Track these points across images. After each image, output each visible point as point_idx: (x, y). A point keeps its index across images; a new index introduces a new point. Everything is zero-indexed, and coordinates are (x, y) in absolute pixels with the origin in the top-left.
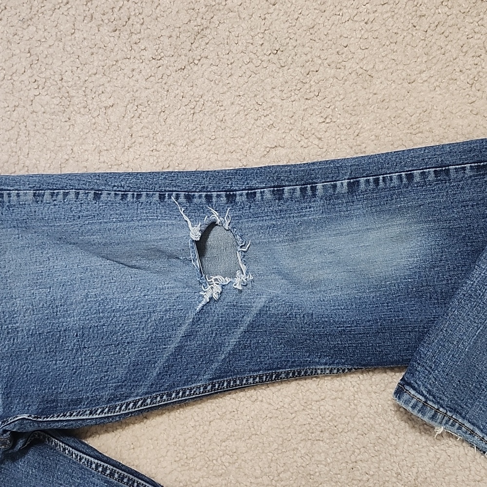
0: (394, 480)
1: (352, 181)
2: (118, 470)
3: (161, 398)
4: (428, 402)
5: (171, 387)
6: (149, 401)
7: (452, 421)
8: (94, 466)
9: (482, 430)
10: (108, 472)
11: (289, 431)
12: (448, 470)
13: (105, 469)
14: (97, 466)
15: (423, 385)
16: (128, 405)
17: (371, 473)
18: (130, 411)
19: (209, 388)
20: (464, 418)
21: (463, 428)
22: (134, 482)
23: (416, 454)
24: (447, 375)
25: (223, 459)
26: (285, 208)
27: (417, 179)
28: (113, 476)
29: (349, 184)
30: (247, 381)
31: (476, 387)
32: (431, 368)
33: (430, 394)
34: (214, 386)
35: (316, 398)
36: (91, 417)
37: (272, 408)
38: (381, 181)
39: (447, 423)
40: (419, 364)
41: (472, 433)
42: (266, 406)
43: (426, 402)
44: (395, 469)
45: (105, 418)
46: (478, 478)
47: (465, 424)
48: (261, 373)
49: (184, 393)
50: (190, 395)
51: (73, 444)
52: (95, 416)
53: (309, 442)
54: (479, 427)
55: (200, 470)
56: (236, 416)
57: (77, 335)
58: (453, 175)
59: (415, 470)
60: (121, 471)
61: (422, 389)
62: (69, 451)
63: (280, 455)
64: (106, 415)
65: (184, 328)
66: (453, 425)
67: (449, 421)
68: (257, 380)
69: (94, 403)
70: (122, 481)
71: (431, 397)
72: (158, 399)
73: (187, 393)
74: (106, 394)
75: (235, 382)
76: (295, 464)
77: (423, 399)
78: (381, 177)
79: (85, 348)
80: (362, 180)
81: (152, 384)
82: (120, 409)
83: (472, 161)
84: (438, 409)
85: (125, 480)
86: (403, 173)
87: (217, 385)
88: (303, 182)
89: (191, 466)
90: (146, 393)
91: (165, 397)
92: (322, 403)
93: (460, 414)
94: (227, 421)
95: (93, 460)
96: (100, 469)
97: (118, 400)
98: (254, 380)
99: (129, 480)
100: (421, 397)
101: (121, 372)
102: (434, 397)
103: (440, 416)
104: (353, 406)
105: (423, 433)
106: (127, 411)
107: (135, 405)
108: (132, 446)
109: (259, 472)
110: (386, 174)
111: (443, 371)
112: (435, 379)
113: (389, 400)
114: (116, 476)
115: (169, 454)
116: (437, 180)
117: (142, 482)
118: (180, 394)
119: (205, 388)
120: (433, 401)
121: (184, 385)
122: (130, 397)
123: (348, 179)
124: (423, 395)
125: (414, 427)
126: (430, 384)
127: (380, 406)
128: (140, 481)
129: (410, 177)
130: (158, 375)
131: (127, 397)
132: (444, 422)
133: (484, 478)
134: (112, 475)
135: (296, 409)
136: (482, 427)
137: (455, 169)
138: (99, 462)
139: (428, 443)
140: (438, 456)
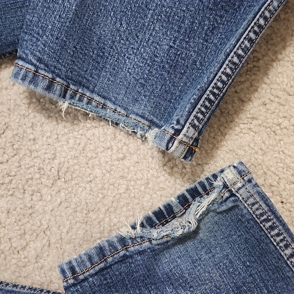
0: (37, 176)
4: (40, 71)
7: (78, 95)
9: (114, 103)
12: (89, 155)
15: (32, 53)
17: (13, 173)
20: (92, 92)
21: (93, 103)
23: (56, 145)
24: (57, 38)
31: (98, 55)
32: (39, 34)
33: (41, 63)
39: (72, 97)
40: (26, 33)
41: (104, 107)
43: (37, 71)
44: (37, 164)
46: (121, 156)
47: (95, 98)
54: (110, 100)
59: (56, 162)
61: (30, 57)
66: (80, 100)
67: (76, 96)
71: (42, 66)
77: (33, 68)
84: (53, 79)
93: (88, 88)
100: (30, 66)
102: (46, 65)
103: (57, 88)
105: (60, 121)
111: (52, 35)
112: (45, 46)
113: (20, 94)
120: (45, 70)
124: (32, 64)
126: (39, 51)
127: (12, 101)
132: (68, 96)
133: (127, 155)
136: (113, 99)
139: (66, 131)
140: (78, 142)
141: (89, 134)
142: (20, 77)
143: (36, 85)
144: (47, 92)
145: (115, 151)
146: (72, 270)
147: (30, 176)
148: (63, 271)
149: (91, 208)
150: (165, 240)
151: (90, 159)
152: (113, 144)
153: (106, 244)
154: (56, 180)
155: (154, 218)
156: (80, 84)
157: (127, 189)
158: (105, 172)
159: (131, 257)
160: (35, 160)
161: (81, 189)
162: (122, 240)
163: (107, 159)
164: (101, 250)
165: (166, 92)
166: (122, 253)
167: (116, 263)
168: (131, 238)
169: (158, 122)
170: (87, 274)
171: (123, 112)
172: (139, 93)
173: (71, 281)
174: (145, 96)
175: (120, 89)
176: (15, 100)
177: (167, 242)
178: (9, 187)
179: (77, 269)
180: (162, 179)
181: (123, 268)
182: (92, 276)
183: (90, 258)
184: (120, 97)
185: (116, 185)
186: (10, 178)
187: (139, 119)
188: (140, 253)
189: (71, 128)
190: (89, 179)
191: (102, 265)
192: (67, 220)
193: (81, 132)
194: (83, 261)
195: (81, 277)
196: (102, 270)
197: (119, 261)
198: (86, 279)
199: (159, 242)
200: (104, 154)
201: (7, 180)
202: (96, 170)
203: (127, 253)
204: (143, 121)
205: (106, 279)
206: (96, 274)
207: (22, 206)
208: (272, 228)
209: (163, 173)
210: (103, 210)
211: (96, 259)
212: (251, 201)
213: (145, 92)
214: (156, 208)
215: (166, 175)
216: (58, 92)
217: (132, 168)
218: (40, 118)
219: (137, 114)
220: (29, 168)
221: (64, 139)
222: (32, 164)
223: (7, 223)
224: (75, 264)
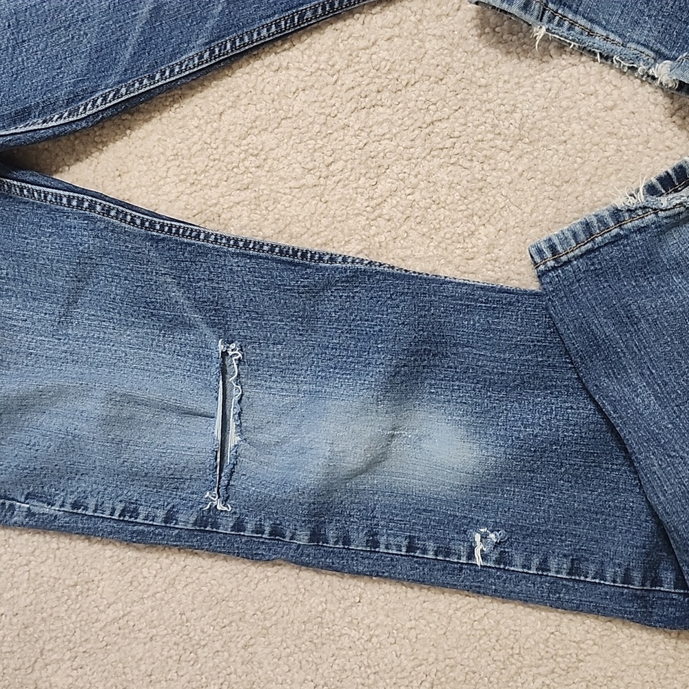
0: (490, 136)
2: (99, 201)
3: (141, 83)
5: (152, 67)
6: (123, 90)
7: (557, 18)
8: (65, 201)
9: (605, 27)
10: (86, 204)
11: (333, 101)
12: (564, 104)
13: (81, 202)
14: (69, 199)
16: (95, 101)
17: (457, 134)
18: (100, 108)
19: (206, 55)
20: (576, 12)
21: (577, 28)
22: (126, 214)
23: (516, 93)
25: (247, 163)
28: (94, 208)
30: (259, 34)
34: (212, 52)
35: (362, 43)
36: (45, 125)
37: (304, 73)
39: (550, 21)
41: (591, 33)
42: (294, 72)
44: (489, 121)
45: (65, 124)
46: (610, 104)
47: (579, 21)
48: (276, 17)
49: (172, 71)
50: (181, 71)
51: (31, 178)
52: (50, 124)
53: (364, 111)
54: (600, 24)
55: (217, 186)
56: (255, 98)
57: (9, 25)
59: (517, 116)
60: (104, 202)
62: (28, 191)
63: (325, 140)
64: (67, 121)
66: (560, 25)
67: (554, 18)
68: (273, 29)
69: (47, 109)
70: (108, 215)
72: (137, 85)
73: (177, 70)
74: (62, 94)
75: (242, 39)
76: (347, 148)
79: (24, 41)
81: (126, 70)
82: (85, 109)
85: (113, 213)
87: (217, 50)
89: (204, 182)
90: (119, 82)
91: (145, 81)
92: (374, 49)
93: (570, 7)
94: (242, 108)
95: (62, 192)
96: (74, 203)
97: (80, 100)
98: (268, 30)
99: (118, 212)
101: (80, 64)
103: (535, 7)
104: (418, 43)
105: (522, 58)
106: (95, 110)
107: (105, 99)
108: (117, 173)
109: (299, 171)
113: (468, 22)
114: (98, 208)
115: (171, 173)
117: (138, 214)
118: (167, 73)
119: (201, 57)
121: (171, 60)
122: (96, 91)
125: (508, 53)
127: (456, 33)
128: (134, 213)
130: (132, 57)
131: (92, 93)
132: (545, 18)
133: (618, 102)
134: (92, 207)
135: (337, 67)
136: (604, 23)
138: (71, 194)
139: (531, 72)
140: (548, 86)
141: (563, 75)
144: (523, 13)
145: (601, 98)
146: (553, 248)
147: (480, 137)
148: (540, 251)
149: (567, 178)
150: (677, 210)
151: (565, 110)
152: (598, 88)
153: (594, 219)
154: (516, 142)
155: (659, 186)
157: (618, 151)
158: (585, 127)
159: (626, 237)
160: (487, 115)
161: (551, 153)
162: (616, 213)
163: (589, 110)
164: (587, 226)
165: (680, 9)
166: (614, 232)
167: (606, 245)
168: (629, 210)
169: (667, 52)
170: (572, 254)
171: (618, 39)
172: (642, 12)
173: (551, 263)
174: (650, 16)
175: (614, 8)
176: (460, 31)
177: (680, 213)
178: (451, 153)
179: (559, 248)
180: (669, 134)
181: (615, 252)
182: (576, 258)
183: (575, 235)
184: (614, 19)
185: (602, 145)
186: (455, 140)
187: (642, 49)
188: (640, 230)
189: (538, 67)
190: (563, 138)
191: (589, 245)
193: (552, 72)
194: (566, 238)
195: (564, 258)
196: (589, 251)
197: (609, 243)
198: (569, 262)
199: (668, 213)
200: (585, 102)
201: (448, 143)
202: (574, 125)
203: (622, 232)
204: (647, 51)
205: (593, 264)
206: (581, 256)
207: (469, 178)
209: (671, 125)
210: (583, 180)
211: (582, 237)
213: (650, 10)
214: (661, 172)
215: (676, 129)
216: (536, 13)
217: (625, 121)
218: (492, 55)
219: (638, 43)
220: (477, 126)
221: (528, 82)
222: (484, 120)
223: (448, 202)
224: (556, 241)
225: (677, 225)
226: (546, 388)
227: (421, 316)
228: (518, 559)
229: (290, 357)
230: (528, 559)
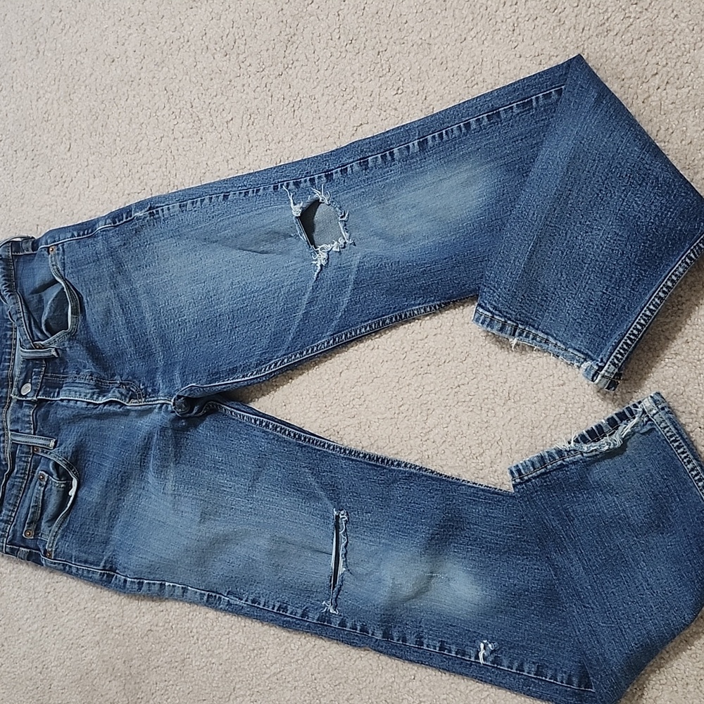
0: (492, 396)
1: (421, 140)
2: (271, 422)
3: (295, 356)
4: (495, 316)
5: (302, 347)
6: (286, 360)
7: (525, 333)
8: (253, 421)
9: (555, 338)
10: (264, 424)
11: (403, 370)
12: (534, 381)
13: (261, 422)
14: (255, 421)
15: (489, 303)
16: (270, 366)
17: (473, 393)
18: (273, 370)
19: (331, 342)
20: (537, 329)
21: (538, 339)
22: (286, 430)
23: (507, 371)
24: (509, 290)
25: (354, 403)
26: (371, 175)
27: (473, 126)
28: (268, 426)
29: (418, 143)
30: (360, 331)
31: (543, 300)
32: (495, 287)
33: (496, 310)
34: (335, 340)
35: (420, 337)
36: (243, 379)
37: (386, 352)
38: (444, 135)
39: (520, 335)
40: (485, 286)
41: (547, 341)
42: (382, 351)
43: (493, 317)
44: (491, 387)
45: (254, 379)
46: (562, 382)
47: (539, 334)
48: (370, 322)
49: (313, 350)
50: (317, 350)
51: (236, 407)
52: (246, 378)
53: (420, 376)
54: (552, 336)
55: (337, 414)
56: (359, 365)
57: (229, 318)
58: (503, 116)
59: (507, 385)
60: (274, 423)
61: (488, 306)
62: (234, 413)
63: (398, 391)
64: (255, 376)
65: (306, 296)
66: (527, 337)
67: (523, 333)
68: (368, 328)
69: (246, 369)
70: (276, 430)
71: (497, 312)
72: (293, 357)
73: (315, 349)
74: (253, 361)
75: (351, 333)
76: (411, 397)
77: (490, 315)
78: (444, 131)
79: (236, 327)
80: (429, 137)
81: (289, 347)
82: (265, 370)
83: (517, 100)
84: (506, 322)
85: (278, 429)
86: (462, 124)
87: (337, 339)
88: (382, 150)
89: (330, 412)
90: (284, 355)
91: (298, 355)
92: (426, 340)
93: (533, 326)
94: (353, 370)
95: (251, 416)
96: (258, 423)
97: (263, 364)
98: (365, 329)
99: (281, 429)
100: (488, 313)
101: (265, 342)
102: (500, 312)
103: (508, 329)
104: (451, 339)
106: (270, 371)
107: (276, 365)
108: (284, 404)
109: (383, 409)
110: (448, 127)
111: (505, 288)
112: (499, 296)
114: (271, 426)
115: (312, 406)
116: (490, 124)
117: (293, 430)
118: (310, 351)
119: (329, 342)
120: (499, 315)
121: (312, 343)
122: (272, 360)
123: (418, 139)
124: (489, 311)
125: (502, 347)
126: (495, 301)
128: (290, 429)
129: (468, 125)
130: (292, 340)
131: (270, 361)
132: (517, 334)
133: (566, 382)
134: (267, 426)
135: (406, 350)
136: (555, 335)
137: (504, 110)
138: (257, 417)
139: (516, 359)
140: (525, 369)
141: (534, 363)
142: (480, 322)
143: (492, 328)
144: (500, 333)
145: (556, 378)
146: (519, 471)
147: (486, 396)
148: (512, 473)
149: (536, 426)
150: (594, 453)
151: (535, 384)
152: (554, 372)
153: (546, 454)
154: (507, 401)
155: (587, 436)
156: (527, 324)
157: (566, 411)
158: (547, 395)
159: (567, 466)
160: (490, 383)
161: (527, 409)
162: (559, 452)
163: (549, 385)
164: (542, 458)
165: (600, 329)
166: (559, 463)
167: (554, 470)
168: (566, 451)
169: (592, 355)
170: (531, 476)
171: (562, 346)
172: (577, 330)
173: (518, 480)
174: (582, 333)
175: (561, 327)
176: (475, 333)
177: (596, 455)
178: (469, 405)
179: (523, 471)
180: (597, 403)
181: (560, 474)
182: (534, 478)
183: (533, 464)
184: (561, 333)
185: (557, 407)
186: (471, 397)
187: (576, 353)
188: (574, 463)
189: (520, 357)
190: (534, 401)
191: (543, 470)
192: (516, 434)
193: (528, 361)
194: (527, 466)
195: (526, 478)
196: (542, 474)
197: (557, 469)
198: (529, 480)
199: (589, 455)
200: (546, 380)
201: (468, 398)
202: (540, 393)
203: (564, 463)
204: (579, 354)
205: (546, 482)
206: (538, 476)
207: (480, 420)
208: (679, 447)
209: (597, 398)
210: (546, 427)
211: (538, 465)
212: (663, 425)
213: (581, 329)
214: (589, 428)
215: (600, 400)
216: (508, 332)
217: (570, 393)
218: (494, 348)
219: (575, 349)
220: (485, 390)
221: (514, 366)
222: (488, 386)
223: (468, 434)
224: (521, 467)
225: (599, 460)
226: (523, 555)
227: (447, 504)
228: (505, 662)
229: (375, 522)
230: (511, 663)
